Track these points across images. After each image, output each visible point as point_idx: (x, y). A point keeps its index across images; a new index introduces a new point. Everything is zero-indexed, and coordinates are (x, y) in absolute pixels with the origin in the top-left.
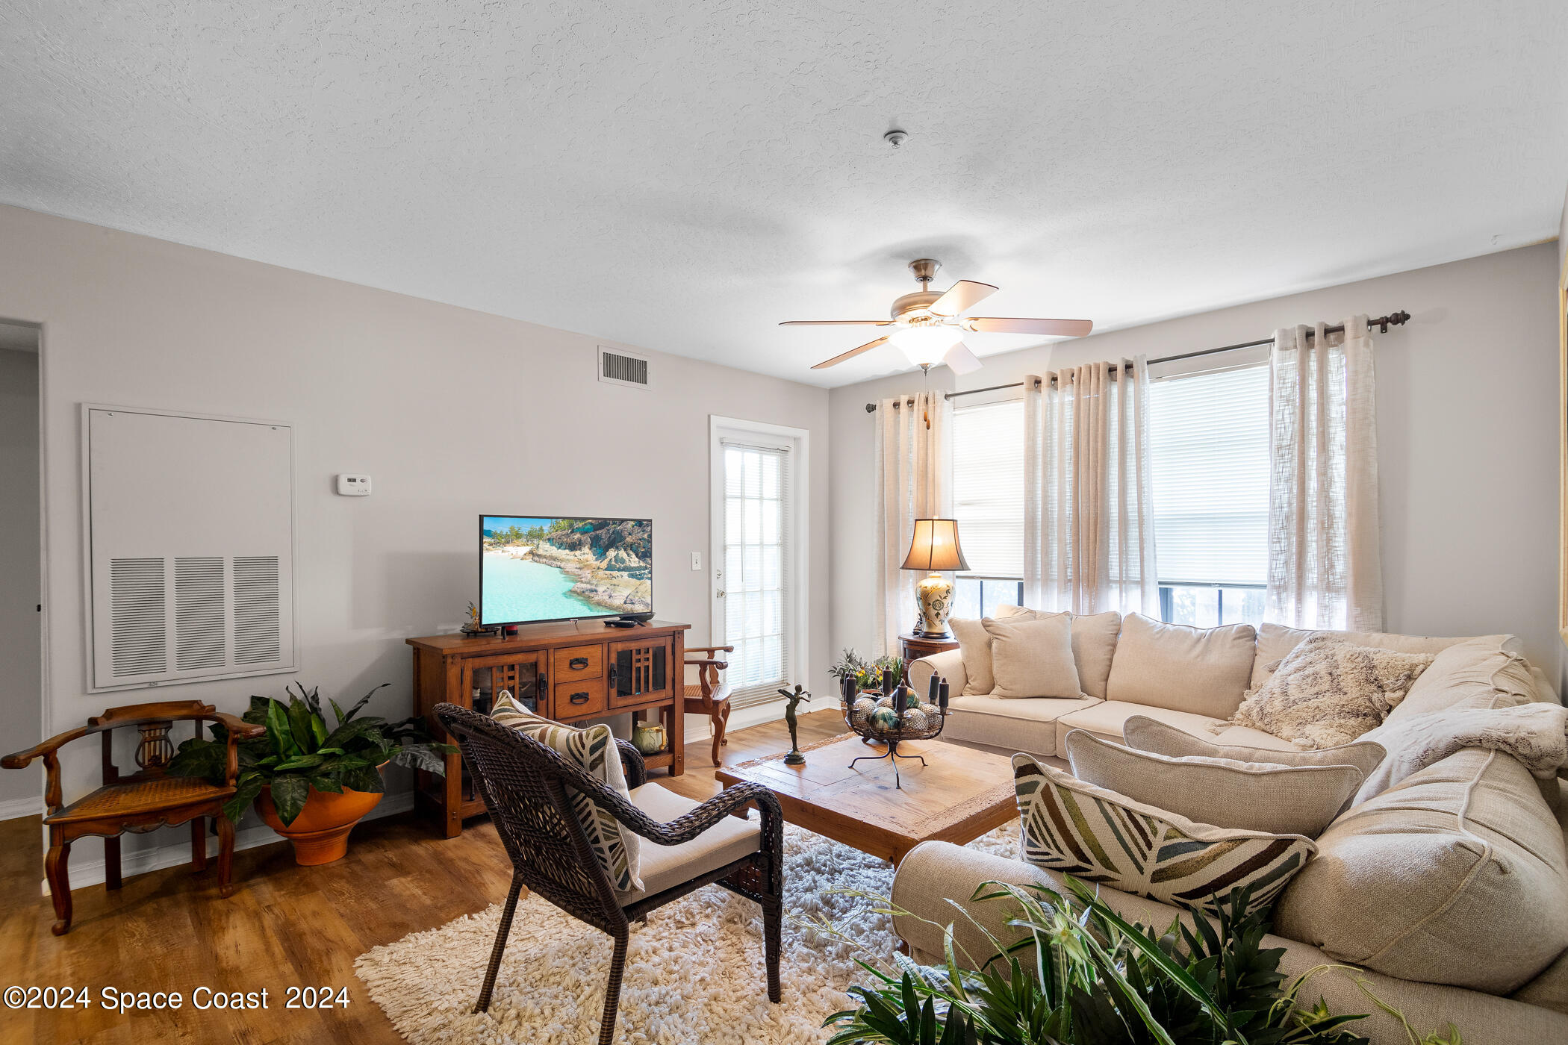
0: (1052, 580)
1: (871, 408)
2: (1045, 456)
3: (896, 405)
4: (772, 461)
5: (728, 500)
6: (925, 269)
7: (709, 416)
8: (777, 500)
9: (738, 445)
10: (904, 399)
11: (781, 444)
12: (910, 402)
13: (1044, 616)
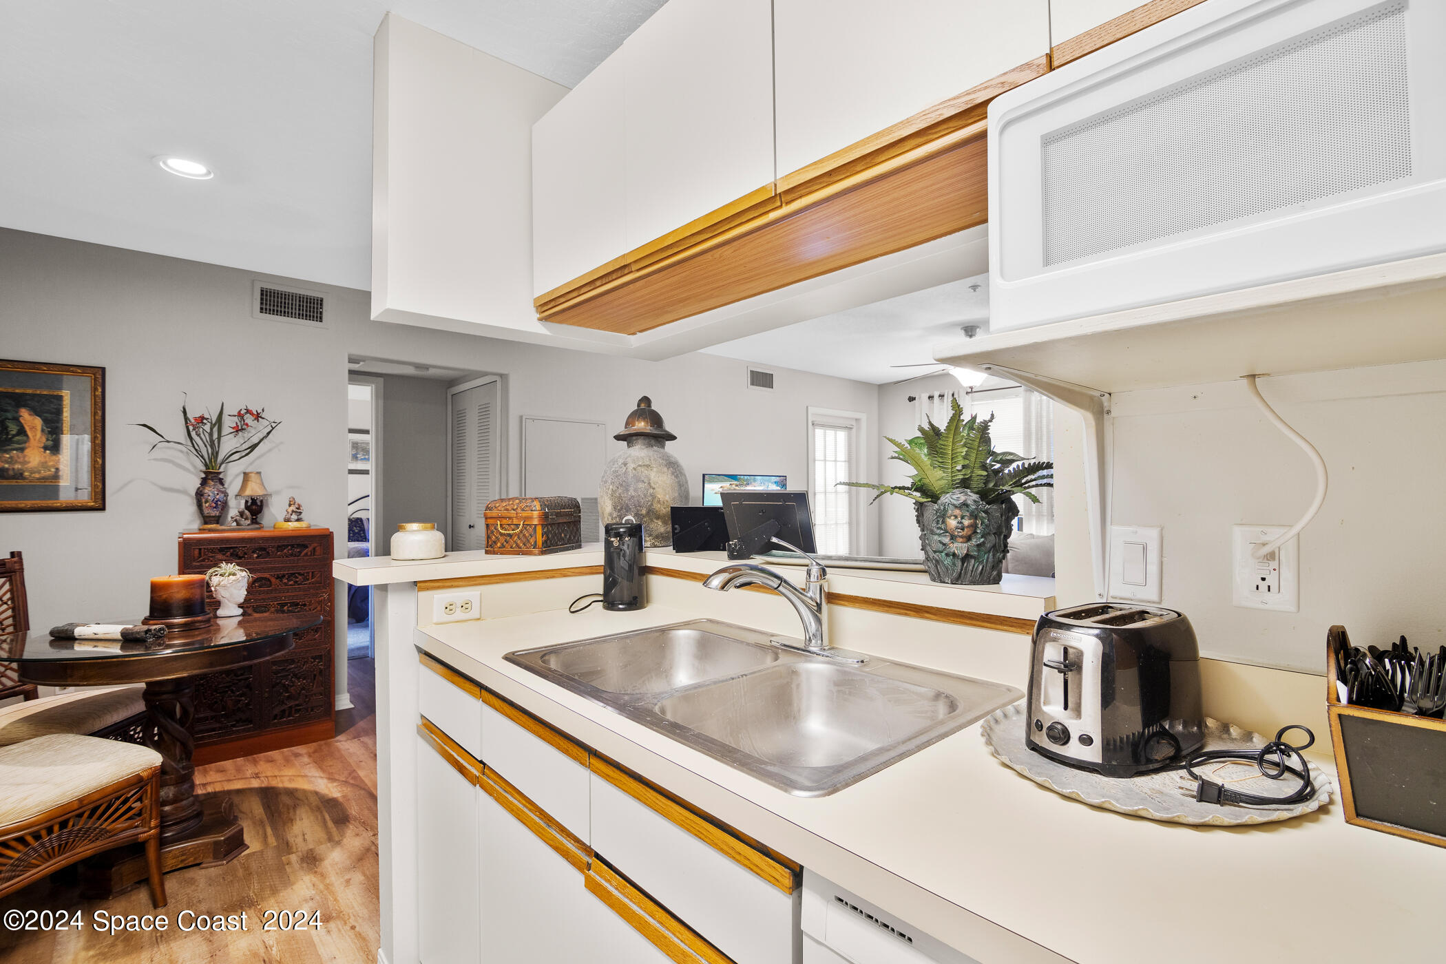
0: (1043, 515)
1: (911, 399)
2: (1037, 434)
3: (931, 397)
4: (842, 435)
5: (816, 462)
6: (971, 332)
7: (807, 407)
8: (845, 461)
9: (823, 426)
10: (936, 394)
11: (848, 423)
12: (941, 396)
13: (1038, 537)
